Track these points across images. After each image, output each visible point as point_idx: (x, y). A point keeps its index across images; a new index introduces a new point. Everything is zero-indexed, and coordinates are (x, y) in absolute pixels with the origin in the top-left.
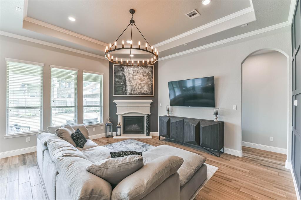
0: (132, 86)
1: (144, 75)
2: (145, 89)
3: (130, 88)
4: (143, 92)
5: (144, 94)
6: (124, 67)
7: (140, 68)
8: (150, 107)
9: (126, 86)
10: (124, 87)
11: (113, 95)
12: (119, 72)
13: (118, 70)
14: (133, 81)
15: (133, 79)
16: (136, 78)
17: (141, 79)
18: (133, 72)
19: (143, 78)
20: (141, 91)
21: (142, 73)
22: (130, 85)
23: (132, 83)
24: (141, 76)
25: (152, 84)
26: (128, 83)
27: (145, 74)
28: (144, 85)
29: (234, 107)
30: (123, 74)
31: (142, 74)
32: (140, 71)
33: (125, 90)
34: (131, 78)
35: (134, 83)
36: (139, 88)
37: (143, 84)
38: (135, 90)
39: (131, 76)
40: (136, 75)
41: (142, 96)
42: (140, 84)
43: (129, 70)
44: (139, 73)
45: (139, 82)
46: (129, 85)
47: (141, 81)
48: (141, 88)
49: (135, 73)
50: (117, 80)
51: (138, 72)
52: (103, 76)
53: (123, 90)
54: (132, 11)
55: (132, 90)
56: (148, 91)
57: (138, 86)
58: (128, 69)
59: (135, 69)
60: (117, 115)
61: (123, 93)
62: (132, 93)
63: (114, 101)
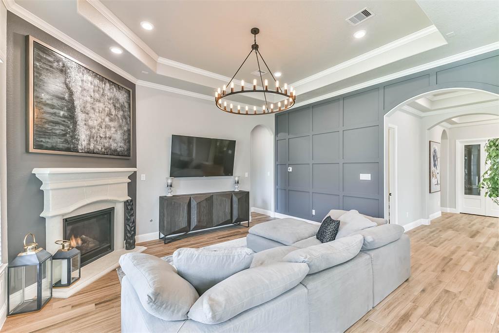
0: (90, 128)
1: (115, 106)
3: (87, 133)
4: (114, 146)
5: (115, 152)
7: (108, 85)
9: (75, 123)
10: (68, 127)
11: (31, 149)
12: (52, 72)
13: (51, 67)
14: (92, 114)
15: (94, 109)
16: (101, 109)
17: (109, 114)
18: (94, 91)
19: (113, 112)
20: (111, 145)
22: (85, 124)
23: (90, 118)
24: (109, 106)
25: (129, 130)
26: (80, 116)
27: (118, 105)
28: (116, 131)
30: (65, 83)
31: (112, 101)
32: (109, 95)
33: (73, 137)
34: (88, 105)
35: (95, 120)
36: (107, 136)
37: (114, 127)
38: (98, 139)
39: (89, 99)
40: (99, 101)
41: (110, 157)
42: (108, 127)
43: (82, 81)
44: (106, 97)
45: (107, 120)
46: (84, 122)
47: (111, 120)
48: (110, 138)
49: (97, 95)
51: (103, 95)
53: (66, 135)
54: (255, 31)
55: (91, 137)
56: (122, 145)
57: (103, 130)
58: (81, 74)
59: (97, 82)
60: (44, 219)
61: (66, 146)
62: (92, 147)
63: (35, 171)
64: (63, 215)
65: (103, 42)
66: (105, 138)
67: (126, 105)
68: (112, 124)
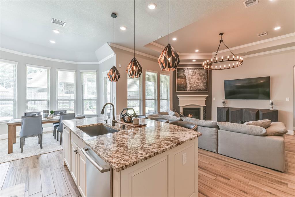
0: (191, 84)
1: (200, 75)
2: (201, 86)
3: (190, 86)
4: (199, 88)
5: (200, 90)
6: (185, 69)
7: (197, 70)
8: (206, 100)
9: (186, 84)
11: (176, 91)
12: (180, 73)
14: (191, 80)
15: (192, 78)
16: (194, 78)
17: (198, 79)
18: (192, 73)
19: (199, 77)
20: (198, 88)
21: (199, 73)
22: (189, 83)
23: (191, 81)
24: (198, 76)
25: (207, 82)
26: (188, 81)
28: (201, 83)
29: (287, 99)
30: (184, 75)
32: (198, 72)
33: (186, 87)
34: (190, 78)
35: (193, 81)
37: (200, 82)
38: (194, 87)
39: (190, 76)
40: (194, 76)
41: (198, 92)
42: (197, 83)
43: (188, 72)
44: (197, 74)
45: (197, 80)
47: (198, 80)
48: (198, 86)
49: (193, 74)
50: (179, 79)
51: (195, 73)
52: (169, 76)
53: (183, 87)
54: (221, 34)
55: (191, 87)
56: (203, 87)
57: (195, 84)
58: (188, 70)
59: (193, 70)
60: (179, 107)
61: (184, 90)
62: (191, 89)
63: (178, 96)
64: (183, 107)
65: (191, 61)
66: (196, 86)
67: (206, 74)
68: (199, 81)
